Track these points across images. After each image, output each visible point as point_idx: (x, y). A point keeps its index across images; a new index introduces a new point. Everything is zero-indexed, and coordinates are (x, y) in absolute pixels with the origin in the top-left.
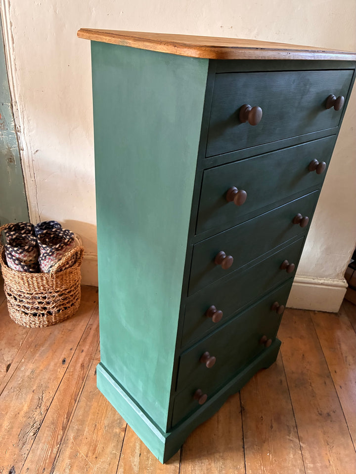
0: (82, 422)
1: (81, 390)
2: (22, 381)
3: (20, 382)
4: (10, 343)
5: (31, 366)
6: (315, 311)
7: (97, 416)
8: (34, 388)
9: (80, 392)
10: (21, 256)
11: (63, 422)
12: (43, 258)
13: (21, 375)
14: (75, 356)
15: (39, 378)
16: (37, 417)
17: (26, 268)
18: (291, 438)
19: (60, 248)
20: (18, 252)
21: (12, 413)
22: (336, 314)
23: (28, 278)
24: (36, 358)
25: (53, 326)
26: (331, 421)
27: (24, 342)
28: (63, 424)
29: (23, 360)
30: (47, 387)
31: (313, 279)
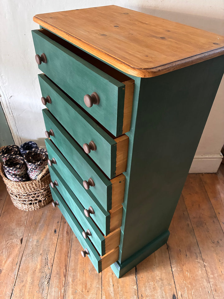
0: (75, 270)
1: (70, 249)
2: (32, 249)
3: (31, 250)
4: (19, 224)
5: (35, 238)
6: (202, 173)
7: (83, 265)
8: (41, 252)
9: (70, 251)
10: (15, 172)
11: (64, 272)
12: (31, 171)
13: (31, 245)
14: (61, 227)
15: (42, 245)
16: (47, 271)
17: (20, 179)
18: (199, 261)
19: (41, 164)
20: (13, 170)
21: (31, 271)
22: (215, 174)
23: (23, 185)
24: (37, 231)
25: (43, 208)
26: (220, 246)
27: (28, 221)
28: (64, 273)
29: (30, 235)
30: (49, 250)
31: (202, 156)
